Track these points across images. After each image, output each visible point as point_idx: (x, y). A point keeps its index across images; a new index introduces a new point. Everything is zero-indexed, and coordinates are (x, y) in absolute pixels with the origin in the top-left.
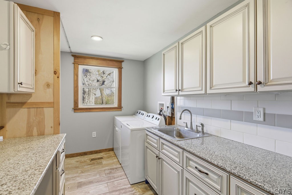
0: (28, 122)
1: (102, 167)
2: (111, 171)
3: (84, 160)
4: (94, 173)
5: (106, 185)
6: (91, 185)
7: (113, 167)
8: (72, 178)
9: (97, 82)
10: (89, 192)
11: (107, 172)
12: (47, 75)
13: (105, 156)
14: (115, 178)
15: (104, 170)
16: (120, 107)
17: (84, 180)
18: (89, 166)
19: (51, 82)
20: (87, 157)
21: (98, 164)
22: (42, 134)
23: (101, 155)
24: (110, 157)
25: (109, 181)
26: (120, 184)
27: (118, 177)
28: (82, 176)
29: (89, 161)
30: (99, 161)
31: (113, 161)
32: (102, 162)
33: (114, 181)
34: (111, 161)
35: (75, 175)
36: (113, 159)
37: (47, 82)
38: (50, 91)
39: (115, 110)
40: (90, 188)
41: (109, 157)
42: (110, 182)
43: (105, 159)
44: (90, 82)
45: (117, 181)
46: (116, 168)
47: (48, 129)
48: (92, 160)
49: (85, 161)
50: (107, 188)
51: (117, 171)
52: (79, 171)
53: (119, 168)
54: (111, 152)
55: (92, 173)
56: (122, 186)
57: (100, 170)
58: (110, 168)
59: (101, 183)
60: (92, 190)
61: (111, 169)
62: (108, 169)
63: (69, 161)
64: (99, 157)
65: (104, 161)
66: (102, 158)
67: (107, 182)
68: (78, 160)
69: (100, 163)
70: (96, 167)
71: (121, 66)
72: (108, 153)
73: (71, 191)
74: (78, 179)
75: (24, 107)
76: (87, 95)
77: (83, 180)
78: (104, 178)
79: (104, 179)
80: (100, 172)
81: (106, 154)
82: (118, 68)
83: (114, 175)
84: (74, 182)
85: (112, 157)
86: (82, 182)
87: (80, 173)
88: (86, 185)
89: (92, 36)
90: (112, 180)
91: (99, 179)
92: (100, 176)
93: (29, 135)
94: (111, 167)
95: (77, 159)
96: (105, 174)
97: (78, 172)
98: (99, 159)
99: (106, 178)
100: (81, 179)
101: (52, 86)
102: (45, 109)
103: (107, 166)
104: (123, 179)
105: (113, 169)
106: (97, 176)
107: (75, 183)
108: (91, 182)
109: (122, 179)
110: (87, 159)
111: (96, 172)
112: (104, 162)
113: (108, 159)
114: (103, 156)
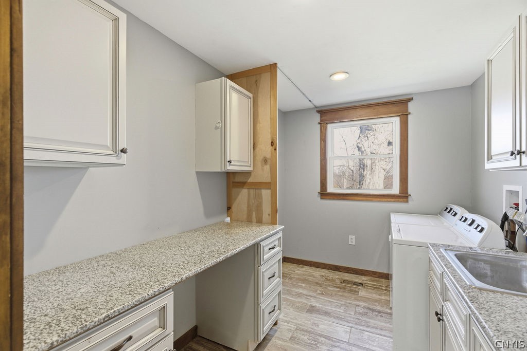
0: (249, 206)
1: (355, 299)
2: (367, 313)
3: (332, 278)
4: (338, 302)
5: (348, 329)
6: (325, 318)
7: (374, 308)
8: (306, 295)
9: (388, 145)
10: (318, 326)
11: (360, 310)
12: (264, 148)
13: (369, 282)
14: (368, 327)
15: (357, 306)
16: (404, 195)
17: (320, 306)
18: (335, 289)
19: (268, 156)
20: (338, 275)
21: (351, 291)
22: (260, 222)
23: (363, 279)
24: (379, 288)
25: (356, 326)
26: (373, 341)
27: (377, 328)
28: (320, 298)
29: (338, 282)
30: (354, 287)
31: (380, 297)
32: (359, 292)
33: (364, 330)
34: (375, 296)
35: (312, 294)
36: (382, 294)
37: (265, 157)
38: (267, 168)
39: (392, 200)
40: (322, 322)
41: (375, 288)
42: (357, 329)
43: (367, 288)
44: (375, 147)
45: (371, 334)
46: (379, 312)
47: (266, 217)
48: (345, 281)
49: (333, 280)
50: (348, 335)
51: (379, 318)
52: (319, 290)
53: (387, 314)
54: (383, 280)
55: (336, 301)
56: (374, 346)
57: (350, 302)
58: (369, 306)
59: (341, 322)
60: (324, 325)
61: (369, 309)
62: (364, 307)
63: (311, 271)
64: (357, 281)
65: (364, 292)
66: (361, 285)
67: (351, 325)
68: (324, 274)
69: (355, 291)
70: (346, 294)
71: (407, 110)
72: (376, 281)
73: (297, 312)
74: (312, 300)
75: (245, 187)
76: (369, 172)
77: (318, 305)
78: (351, 317)
79: (349, 319)
80: (348, 304)
81: (373, 281)
82: (399, 116)
83: (371, 321)
84: (306, 302)
85: (382, 289)
86: (315, 307)
87: (319, 294)
88: (319, 314)
89: (331, 76)
90: (361, 328)
91: (341, 315)
92: (345, 311)
93: (249, 221)
94: (371, 307)
95: (324, 272)
96: (355, 312)
97: (316, 291)
98: (356, 284)
99: (353, 318)
100: (317, 302)
101: (269, 161)
102: (262, 190)
103: (364, 301)
104: (385, 336)
105: (373, 310)
106: (341, 309)
107: (306, 304)
108: (327, 313)
109: (381, 335)
110: (337, 277)
111: (342, 303)
112: (362, 292)
113: (370, 291)
114: (367, 282)
